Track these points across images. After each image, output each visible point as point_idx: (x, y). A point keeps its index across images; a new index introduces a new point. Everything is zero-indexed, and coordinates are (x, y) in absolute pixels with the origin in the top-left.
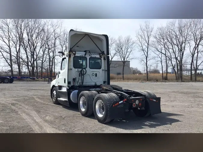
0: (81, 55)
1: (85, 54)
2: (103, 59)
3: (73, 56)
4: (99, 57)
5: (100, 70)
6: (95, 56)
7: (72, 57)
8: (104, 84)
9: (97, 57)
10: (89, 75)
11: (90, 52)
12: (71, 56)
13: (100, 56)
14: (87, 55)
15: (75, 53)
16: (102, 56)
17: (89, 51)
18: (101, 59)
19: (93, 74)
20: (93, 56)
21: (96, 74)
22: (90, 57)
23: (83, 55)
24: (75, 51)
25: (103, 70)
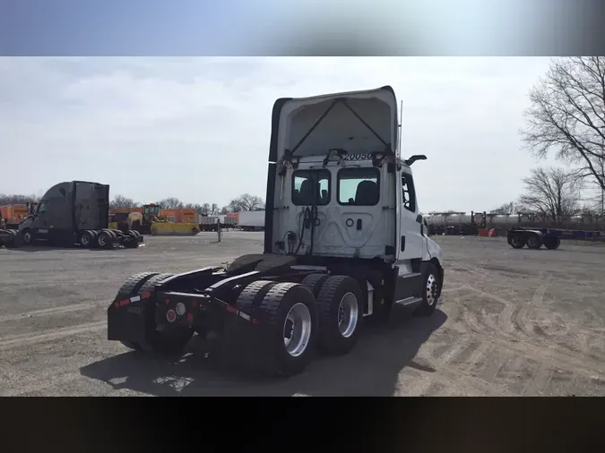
0: (312, 165)
1: (326, 162)
2: (384, 170)
3: (292, 170)
4: (371, 166)
5: (375, 210)
6: (358, 163)
7: (290, 172)
10: (336, 224)
11: (340, 154)
13: (376, 163)
14: (329, 163)
15: (298, 162)
16: (383, 161)
17: (338, 150)
18: (379, 172)
19: (350, 223)
20: (349, 164)
21: (360, 222)
22: (340, 167)
23: (320, 166)
24: (299, 158)
25: (384, 208)
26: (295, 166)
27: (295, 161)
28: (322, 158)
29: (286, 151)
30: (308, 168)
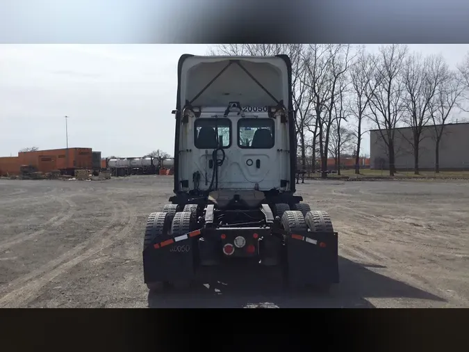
0: (214, 114)
1: (227, 112)
2: (278, 121)
3: (194, 119)
4: (267, 117)
5: (271, 152)
6: (255, 114)
7: (192, 120)
8: (282, 186)
9: (259, 117)
10: (238, 164)
11: (239, 107)
12: (190, 118)
13: (271, 114)
14: (230, 114)
15: (200, 112)
16: (277, 114)
17: (238, 103)
18: (273, 123)
19: (250, 163)
20: (249, 115)
21: (258, 162)
22: (241, 117)
23: (221, 115)
24: (200, 107)
25: (278, 150)
26: (198, 114)
27: (196, 110)
28: (224, 109)
29: (187, 101)
30: (210, 117)
